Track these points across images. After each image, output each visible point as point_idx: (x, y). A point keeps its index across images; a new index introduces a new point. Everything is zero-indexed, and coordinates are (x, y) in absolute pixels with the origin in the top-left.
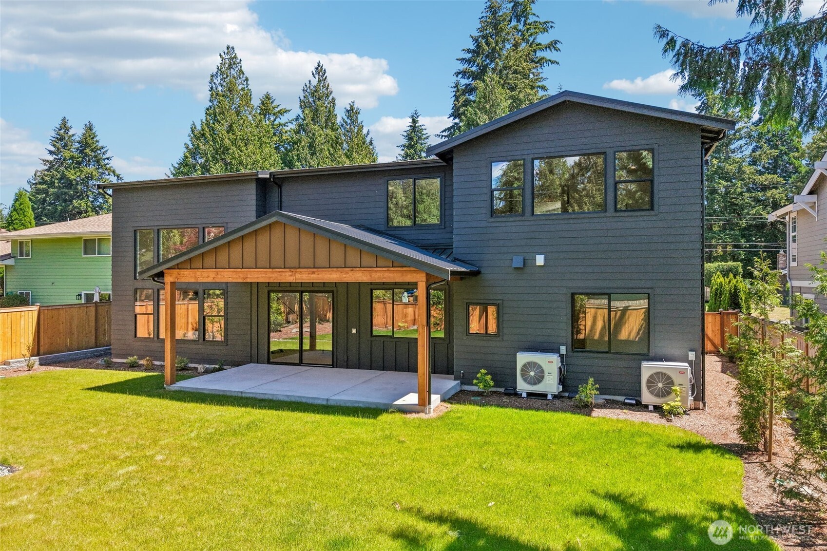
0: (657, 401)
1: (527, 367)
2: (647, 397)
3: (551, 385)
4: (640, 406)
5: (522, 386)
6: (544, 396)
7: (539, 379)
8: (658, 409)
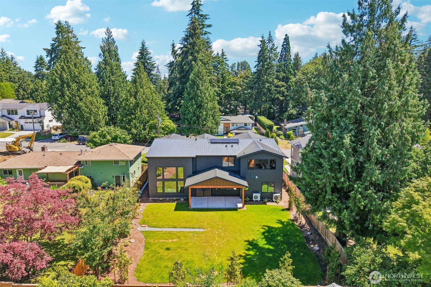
0: (275, 200)
1: (255, 196)
2: (274, 200)
3: (259, 199)
4: (273, 201)
5: (254, 199)
6: (258, 201)
7: (257, 198)
8: (276, 202)
